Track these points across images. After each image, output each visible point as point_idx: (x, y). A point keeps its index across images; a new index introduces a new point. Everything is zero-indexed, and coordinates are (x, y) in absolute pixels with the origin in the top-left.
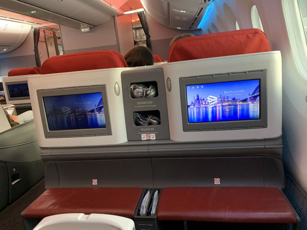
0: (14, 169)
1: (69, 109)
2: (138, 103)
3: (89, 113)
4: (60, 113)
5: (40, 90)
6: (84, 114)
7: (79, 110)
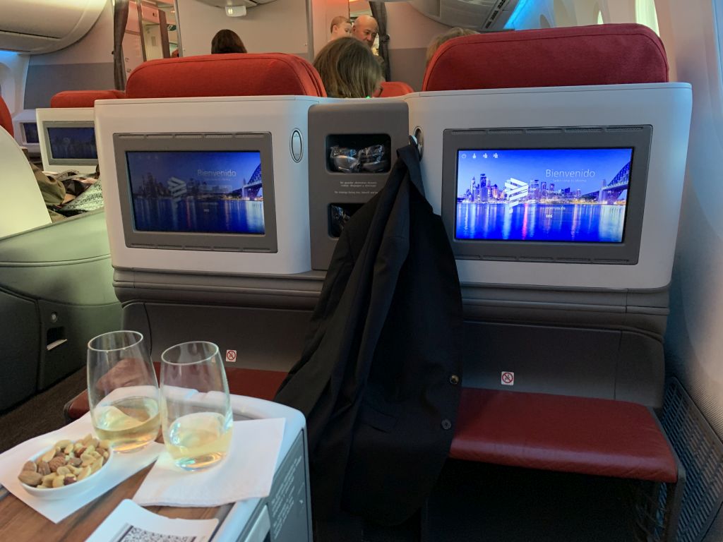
0: (54, 317)
1: (183, 184)
2: (341, 183)
3: (230, 198)
4: (162, 193)
5: (121, 135)
6: (217, 198)
7: (208, 189)
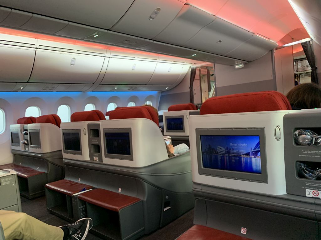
0: (167, 197)
1: (223, 149)
2: (303, 151)
3: (244, 156)
4: (214, 152)
5: (199, 129)
6: (239, 156)
7: (234, 152)
